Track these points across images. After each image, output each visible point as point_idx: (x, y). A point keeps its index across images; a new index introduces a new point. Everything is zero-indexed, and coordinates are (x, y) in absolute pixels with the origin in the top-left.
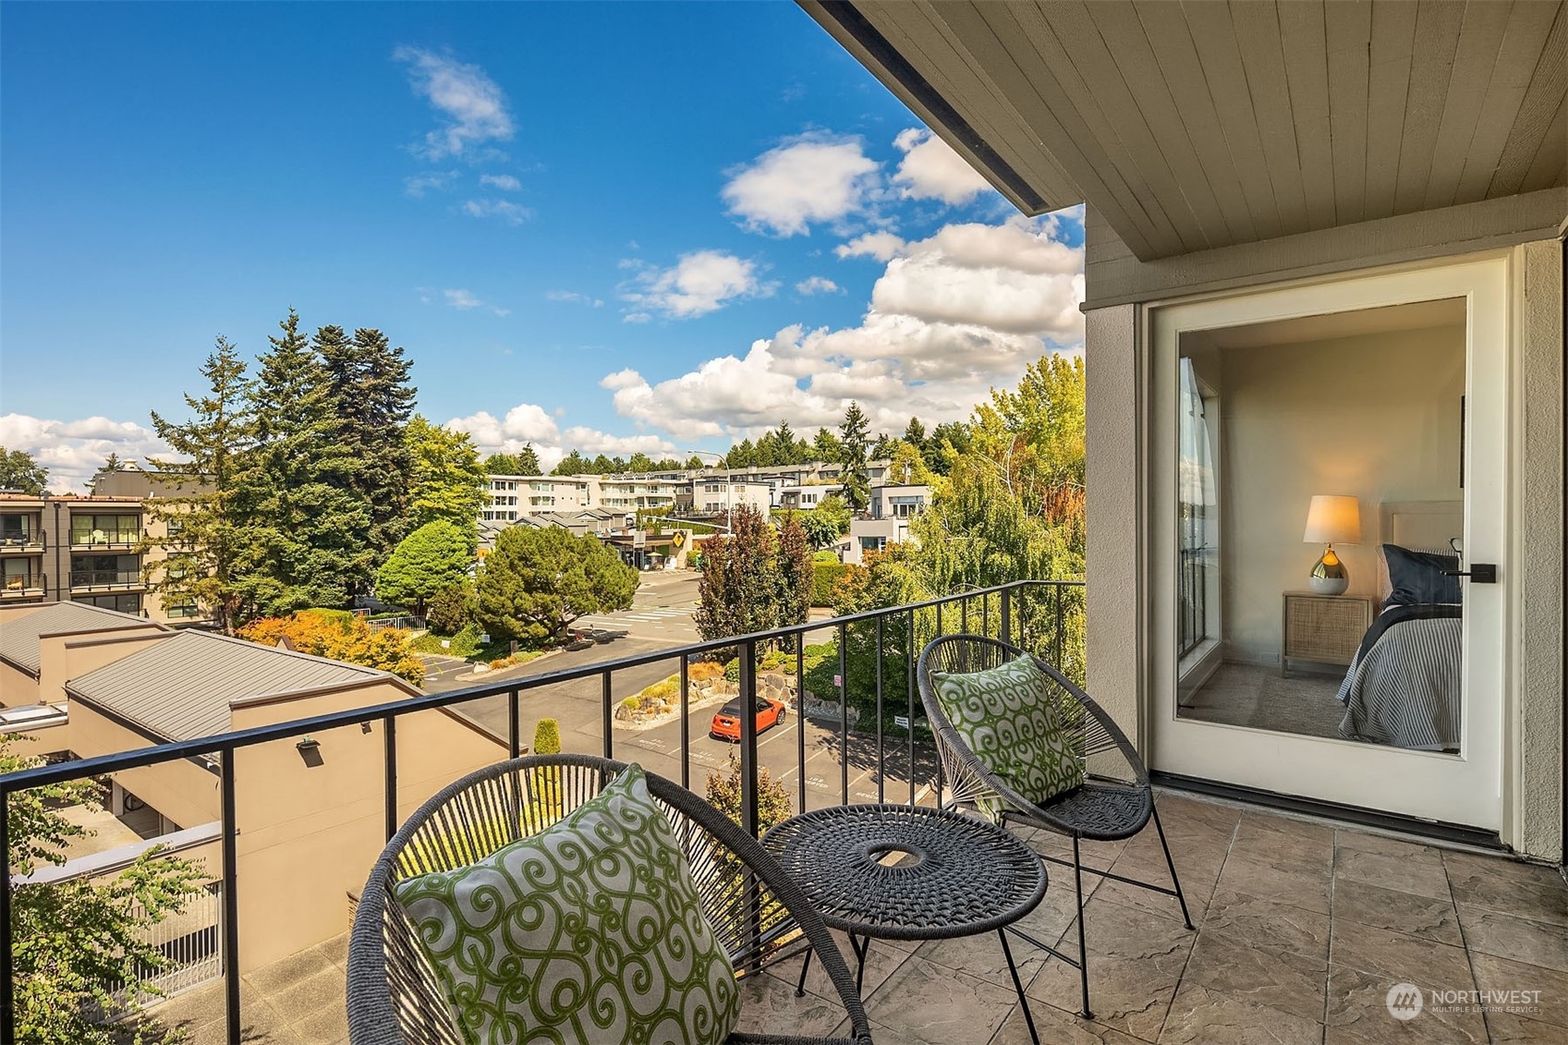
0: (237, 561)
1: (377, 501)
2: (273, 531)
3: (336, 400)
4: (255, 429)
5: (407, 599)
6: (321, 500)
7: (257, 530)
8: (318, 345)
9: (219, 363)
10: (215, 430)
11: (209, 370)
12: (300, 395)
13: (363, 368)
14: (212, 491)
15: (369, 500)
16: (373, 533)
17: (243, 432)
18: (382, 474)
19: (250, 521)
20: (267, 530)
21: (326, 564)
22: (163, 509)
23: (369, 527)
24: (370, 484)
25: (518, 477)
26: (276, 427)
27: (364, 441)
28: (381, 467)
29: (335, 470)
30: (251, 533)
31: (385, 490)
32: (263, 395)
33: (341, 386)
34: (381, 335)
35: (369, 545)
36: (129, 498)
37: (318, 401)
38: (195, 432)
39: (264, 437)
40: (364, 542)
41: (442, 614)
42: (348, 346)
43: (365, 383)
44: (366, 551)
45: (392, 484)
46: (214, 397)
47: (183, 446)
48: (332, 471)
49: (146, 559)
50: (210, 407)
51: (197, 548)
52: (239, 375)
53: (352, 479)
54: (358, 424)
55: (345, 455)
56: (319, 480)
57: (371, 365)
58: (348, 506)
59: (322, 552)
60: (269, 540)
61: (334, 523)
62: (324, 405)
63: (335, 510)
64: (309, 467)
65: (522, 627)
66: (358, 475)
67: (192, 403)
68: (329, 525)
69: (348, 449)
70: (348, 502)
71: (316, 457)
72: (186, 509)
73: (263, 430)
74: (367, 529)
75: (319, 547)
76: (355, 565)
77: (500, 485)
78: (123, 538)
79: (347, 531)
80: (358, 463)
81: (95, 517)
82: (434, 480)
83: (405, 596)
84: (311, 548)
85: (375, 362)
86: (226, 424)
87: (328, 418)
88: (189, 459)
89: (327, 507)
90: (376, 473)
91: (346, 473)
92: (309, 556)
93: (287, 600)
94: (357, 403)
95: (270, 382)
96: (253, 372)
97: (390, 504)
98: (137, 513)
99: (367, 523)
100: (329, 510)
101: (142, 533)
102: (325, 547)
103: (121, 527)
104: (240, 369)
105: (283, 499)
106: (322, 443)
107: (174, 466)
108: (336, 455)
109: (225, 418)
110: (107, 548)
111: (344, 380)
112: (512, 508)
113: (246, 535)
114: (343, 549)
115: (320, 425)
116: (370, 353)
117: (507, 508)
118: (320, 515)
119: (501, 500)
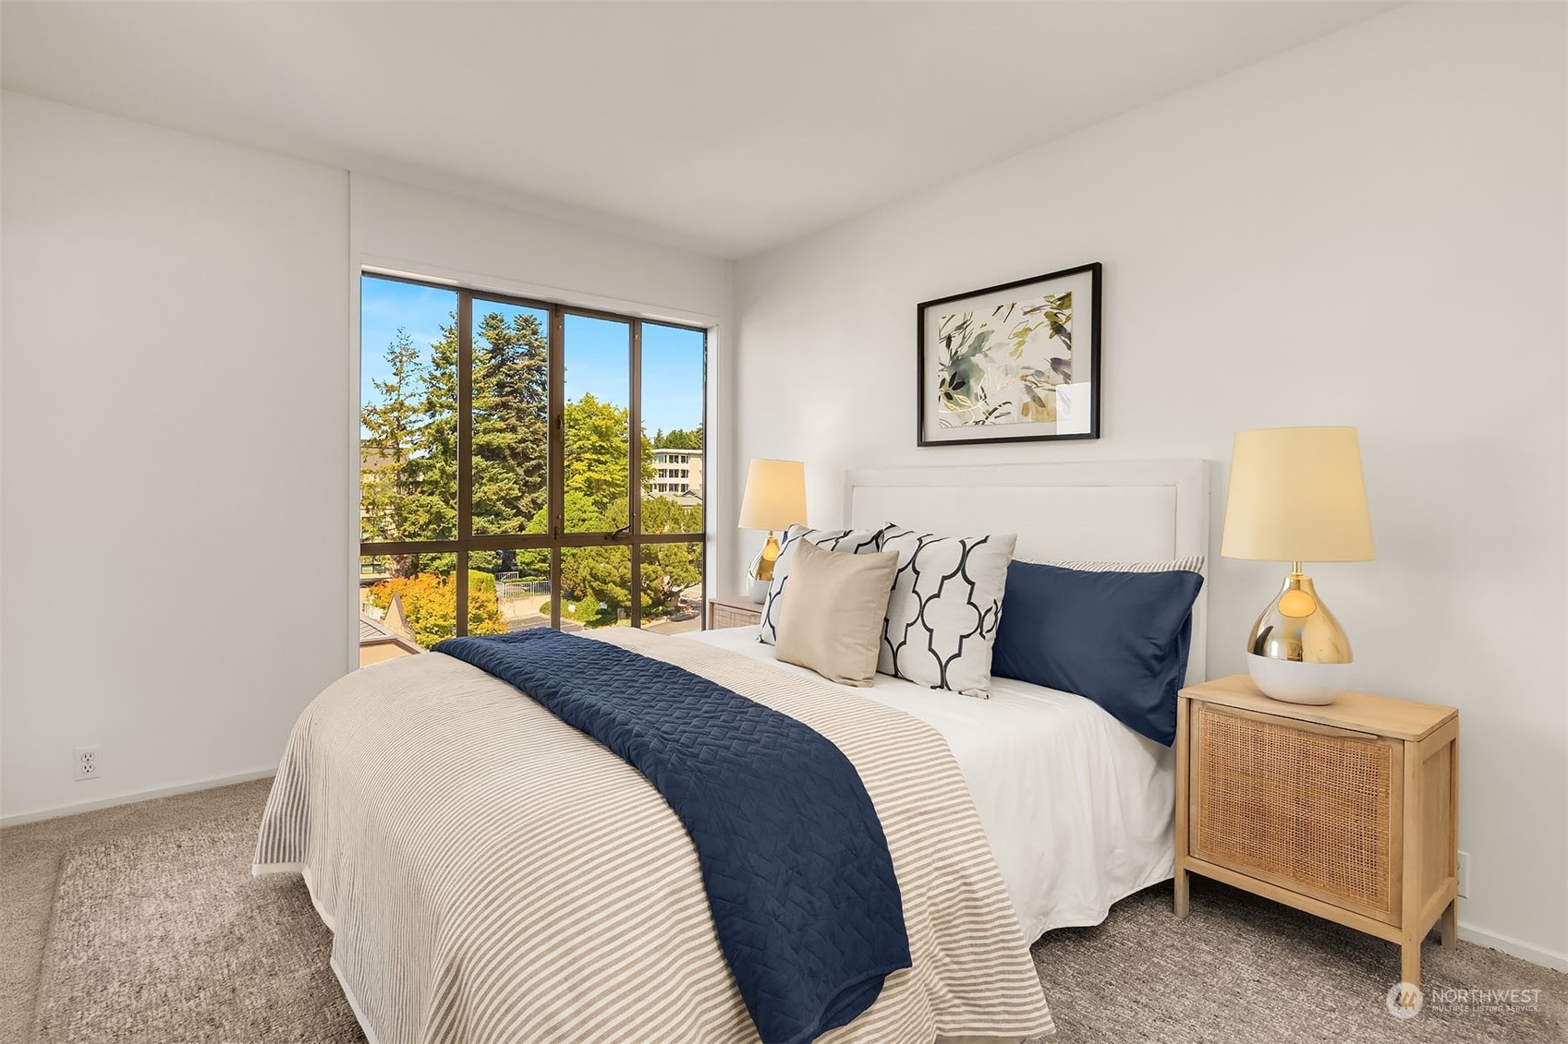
0: (406, 525)
1: (528, 473)
2: (436, 499)
4: (423, 408)
5: (541, 564)
7: (426, 499)
8: (484, 331)
9: (397, 350)
11: (390, 357)
13: (520, 351)
14: (390, 462)
15: (520, 471)
16: (524, 504)
17: (415, 411)
18: (532, 448)
19: (419, 490)
20: (430, 498)
23: (521, 497)
24: (522, 457)
25: (691, 451)
26: (442, 406)
27: (520, 419)
28: (531, 442)
30: (418, 500)
31: (533, 462)
32: (433, 377)
34: (535, 319)
35: (519, 513)
39: (433, 415)
40: (515, 511)
41: (571, 580)
42: (508, 331)
43: (521, 363)
44: (516, 519)
45: (540, 457)
46: (394, 381)
50: (390, 389)
52: (415, 360)
53: (507, 452)
54: (513, 401)
55: (501, 431)
57: (527, 347)
58: (500, 477)
60: (431, 507)
61: (486, 493)
62: (482, 385)
63: (489, 480)
65: (626, 596)
66: (512, 449)
67: (378, 386)
68: (481, 494)
69: (502, 425)
70: (500, 474)
73: (431, 408)
74: (518, 498)
76: (503, 532)
77: (673, 458)
79: (498, 500)
80: (509, 438)
82: (601, 454)
83: (539, 561)
85: (530, 344)
89: (483, 478)
90: (527, 446)
91: (499, 447)
93: (444, 561)
94: (512, 383)
95: (438, 366)
96: (426, 358)
97: (540, 476)
99: (516, 493)
100: (484, 481)
104: (413, 355)
105: (443, 471)
109: (402, 398)
111: (503, 363)
112: (684, 481)
113: (414, 502)
114: (493, 516)
116: (525, 336)
117: (679, 480)
119: (674, 473)
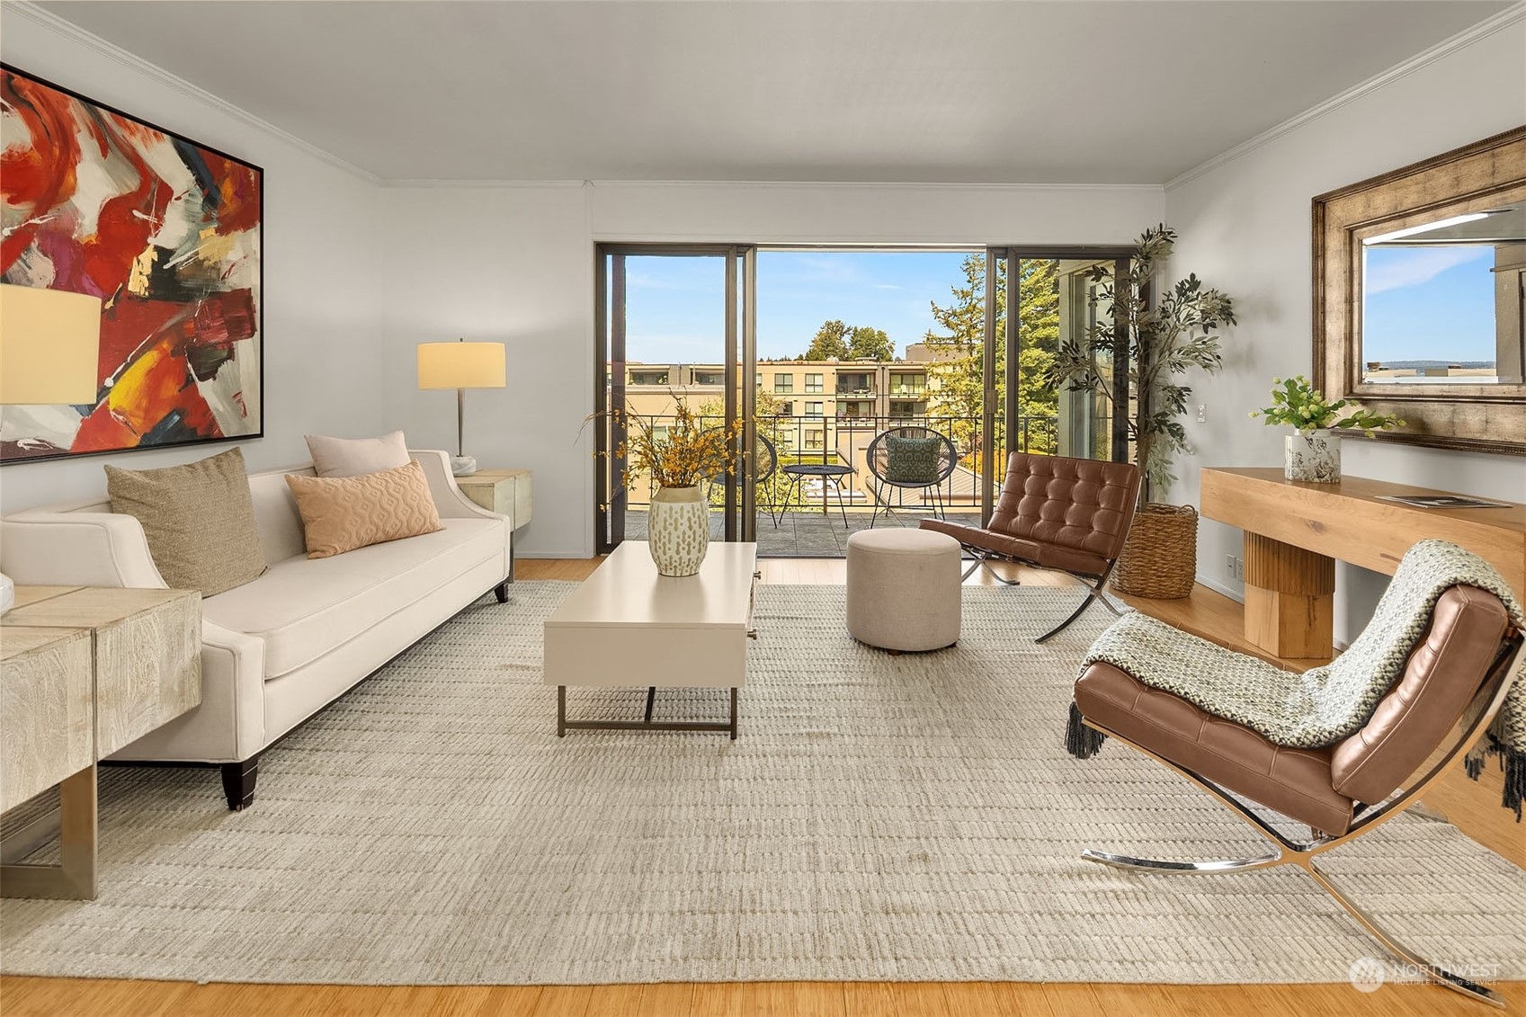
3: (1052, 279)
6: (1036, 362)
10: (967, 311)
12: (1025, 278)
21: (1038, 414)
22: (936, 370)
29: (1047, 338)
33: (1056, 266)
36: (921, 362)
37: (1038, 282)
38: (954, 314)
47: (948, 324)
48: (1046, 339)
49: (929, 405)
51: (957, 399)
56: (1036, 346)
59: (1036, 404)
64: (1028, 336)
71: (1035, 327)
72: (950, 370)
75: (1034, 400)
78: (916, 390)
81: (902, 375)
84: (1028, 401)
86: (974, 307)
87: (1044, 295)
88: (950, 333)
92: (1026, 408)
98: (923, 373)
101: (927, 387)
102: (1039, 401)
103: (916, 382)
106: (1039, 315)
107: (944, 339)
108: (1049, 325)
110: (907, 397)
115: (1038, 301)
118: (1035, 375)
